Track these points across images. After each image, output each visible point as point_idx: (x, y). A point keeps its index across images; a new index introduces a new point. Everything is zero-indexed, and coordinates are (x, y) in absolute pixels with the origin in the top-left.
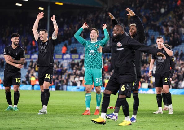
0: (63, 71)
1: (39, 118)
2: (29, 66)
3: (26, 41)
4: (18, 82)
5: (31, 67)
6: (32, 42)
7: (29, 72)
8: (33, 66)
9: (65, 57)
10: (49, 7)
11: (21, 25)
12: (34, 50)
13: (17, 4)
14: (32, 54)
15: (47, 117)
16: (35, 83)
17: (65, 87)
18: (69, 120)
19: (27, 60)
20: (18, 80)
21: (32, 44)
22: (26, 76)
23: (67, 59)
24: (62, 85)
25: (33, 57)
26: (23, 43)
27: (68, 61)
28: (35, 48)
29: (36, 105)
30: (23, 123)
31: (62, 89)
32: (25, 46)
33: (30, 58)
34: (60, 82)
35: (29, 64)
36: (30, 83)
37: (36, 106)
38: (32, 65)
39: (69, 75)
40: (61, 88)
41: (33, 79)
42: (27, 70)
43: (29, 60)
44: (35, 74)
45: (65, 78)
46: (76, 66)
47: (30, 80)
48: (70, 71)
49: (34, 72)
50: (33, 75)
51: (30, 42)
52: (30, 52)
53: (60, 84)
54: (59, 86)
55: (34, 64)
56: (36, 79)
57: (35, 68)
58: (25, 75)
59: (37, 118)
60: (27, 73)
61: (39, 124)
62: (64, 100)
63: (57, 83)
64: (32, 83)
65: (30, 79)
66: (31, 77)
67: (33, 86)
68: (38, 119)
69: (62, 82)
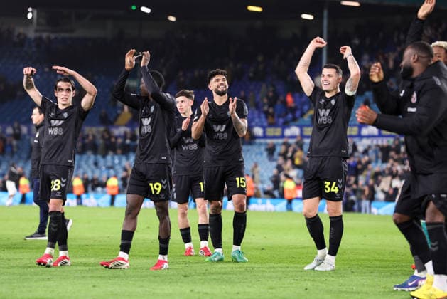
0: (359, 167)
1: (307, 278)
2: (280, 155)
3: (271, 94)
4: (242, 186)
5: (284, 155)
6: (285, 97)
7: (280, 168)
8: (289, 154)
9: (365, 131)
10: (325, 13)
11: (260, 58)
12: (290, 116)
13: (251, 8)
14: (286, 125)
15: (327, 276)
16: (294, 196)
17: (365, 203)
18: (379, 283)
19: (275, 141)
20: (242, 182)
21: (285, 103)
22: (273, 179)
23: (369, 137)
24: (360, 200)
25: (288, 132)
26: (265, 101)
27: (372, 142)
28: (293, 110)
29: (298, 248)
30: (270, 291)
31: (360, 210)
32: (269, 107)
33: (282, 136)
34: (355, 192)
35: (280, 149)
36: (282, 196)
37: (298, 251)
38: (286, 152)
39: (377, 176)
40: (356, 207)
41: (289, 185)
42: (275, 164)
43: (281, 141)
44: (293, 173)
45: (367, 183)
46: (392, 154)
47: (283, 188)
48: (377, 167)
49: (291, 169)
50: (288, 177)
51: (281, 98)
52: (281, 120)
53: (353, 198)
54: (353, 203)
55: (291, 150)
56: (298, 185)
57: (292, 159)
58: (271, 175)
59: (303, 279)
60: (275, 171)
61: (308, 293)
62: (365, 236)
63: (348, 195)
64: (287, 195)
65: (281, 184)
66: (284, 182)
67: (290, 201)
68: (305, 280)
69: (359, 194)
